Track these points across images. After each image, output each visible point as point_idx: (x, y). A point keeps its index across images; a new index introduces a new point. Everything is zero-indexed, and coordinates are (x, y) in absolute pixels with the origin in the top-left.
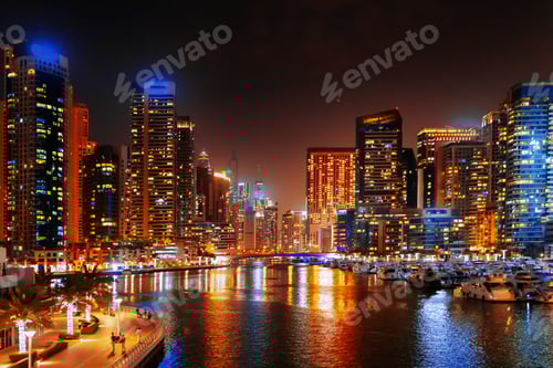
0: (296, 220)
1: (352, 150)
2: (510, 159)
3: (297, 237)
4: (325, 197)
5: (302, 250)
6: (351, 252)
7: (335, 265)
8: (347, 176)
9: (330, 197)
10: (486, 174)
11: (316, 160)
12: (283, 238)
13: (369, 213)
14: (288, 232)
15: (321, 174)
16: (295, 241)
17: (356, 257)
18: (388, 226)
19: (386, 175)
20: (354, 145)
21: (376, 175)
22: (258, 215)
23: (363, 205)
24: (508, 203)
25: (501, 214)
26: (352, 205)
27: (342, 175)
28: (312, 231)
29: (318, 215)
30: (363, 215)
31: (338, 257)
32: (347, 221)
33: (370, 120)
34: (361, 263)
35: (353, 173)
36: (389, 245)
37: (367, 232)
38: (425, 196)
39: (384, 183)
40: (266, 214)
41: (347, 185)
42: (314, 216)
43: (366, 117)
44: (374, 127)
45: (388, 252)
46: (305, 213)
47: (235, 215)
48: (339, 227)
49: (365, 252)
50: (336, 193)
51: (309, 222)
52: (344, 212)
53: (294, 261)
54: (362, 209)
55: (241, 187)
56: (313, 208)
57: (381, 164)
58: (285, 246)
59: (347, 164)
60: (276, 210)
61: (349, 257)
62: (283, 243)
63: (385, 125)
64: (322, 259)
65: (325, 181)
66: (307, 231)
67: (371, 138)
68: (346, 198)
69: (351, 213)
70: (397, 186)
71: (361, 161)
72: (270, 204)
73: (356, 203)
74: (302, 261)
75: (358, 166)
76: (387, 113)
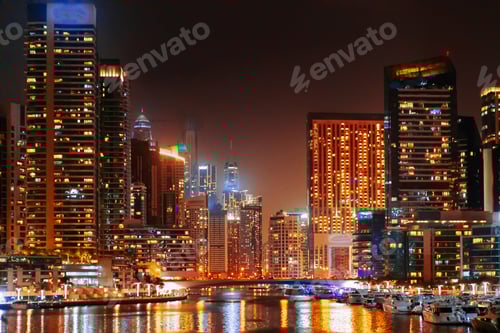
0: (292, 226)
1: (380, 118)
3: (294, 255)
4: (337, 190)
5: (302, 275)
6: (380, 280)
7: (355, 300)
8: (372, 159)
9: (345, 190)
11: (322, 132)
12: (271, 256)
13: (408, 216)
14: (279, 246)
15: (330, 155)
16: (291, 261)
17: (389, 287)
18: (438, 238)
19: (433, 157)
21: (417, 157)
22: (230, 217)
23: (398, 204)
26: (380, 204)
27: (363, 156)
28: (317, 244)
29: (326, 219)
30: (397, 220)
31: (359, 286)
32: (372, 229)
33: (406, 71)
34: (397, 297)
35: (381, 154)
36: (442, 268)
37: (406, 247)
39: (427, 169)
40: (243, 216)
41: (371, 172)
42: (322, 221)
43: (401, 67)
44: (414, 81)
45: (440, 281)
46: (305, 216)
47: (194, 217)
48: (361, 239)
49: (404, 280)
50: (354, 185)
51: (312, 229)
52: (367, 214)
53: (289, 292)
54: (396, 211)
55: (203, 173)
56: (319, 207)
57: (426, 141)
58: (276, 268)
59: (372, 140)
60: (259, 209)
61: (378, 287)
62: (271, 263)
63: (429, 80)
64: (334, 289)
65: (337, 166)
66: (310, 244)
67: (408, 100)
68: (371, 191)
69: (380, 219)
70: (451, 175)
71: (393, 135)
72: (250, 200)
73: (388, 200)
74: (301, 292)
75: (387, 147)
76: (433, 60)
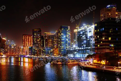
0: (20, 48)
1: (32, 35)
2: (60, 39)
3: (21, 52)
4: (26, 44)
5: (22, 55)
6: (32, 55)
7: (28, 58)
8: (31, 40)
9: (27, 44)
10: (56, 41)
11: (25, 37)
12: (18, 52)
13: (35, 47)
15: (26, 40)
16: (20, 53)
17: (33, 56)
18: (39, 50)
19: (38, 40)
20: (32, 34)
21: (36, 40)
22: (12, 47)
23: (34, 46)
24: (60, 47)
25: (59, 49)
27: (30, 40)
29: (25, 48)
30: (34, 48)
31: (29, 56)
32: (31, 49)
33: (35, 30)
34: (34, 57)
35: (32, 40)
36: (39, 54)
37: (35, 51)
38: (46, 45)
39: (37, 42)
40: (14, 47)
41: (31, 42)
42: (24, 48)
43: (34, 29)
44: (36, 31)
45: (39, 55)
46: (22, 47)
47: (7, 47)
48: (29, 50)
49: (34, 55)
50: (28, 43)
51: (23, 49)
52: (30, 47)
53: (20, 57)
54: (34, 47)
55: (9, 41)
56: (24, 46)
57: (37, 38)
58: (18, 54)
59: (31, 38)
60: (16, 46)
61: (31, 56)
62: (18, 53)
63: (38, 31)
64: (26, 56)
65: (26, 41)
66: (23, 51)
67: (35, 33)
68: (31, 44)
69: (32, 48)
70: (40, 43)
71: (33, 38)
72: (15, 45)
73: (33, 45)
74: (22, 57)
75: (33, 39)
76: (38, 29)
